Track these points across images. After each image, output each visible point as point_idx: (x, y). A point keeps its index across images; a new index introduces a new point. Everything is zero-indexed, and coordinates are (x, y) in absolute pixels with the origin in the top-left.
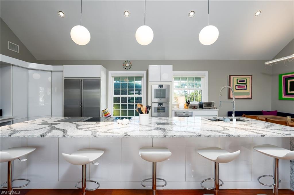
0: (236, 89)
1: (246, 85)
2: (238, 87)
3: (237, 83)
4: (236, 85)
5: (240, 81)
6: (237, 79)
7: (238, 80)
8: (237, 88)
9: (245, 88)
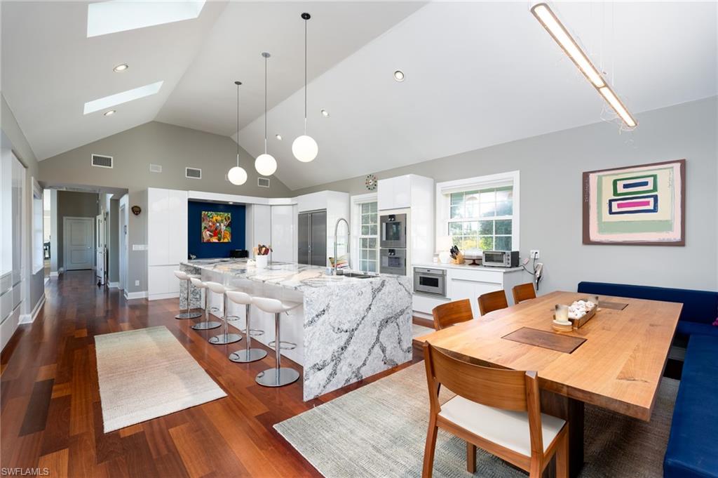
0: (611, 213)
1: (656, 198)
2: (619, 206)
3: (615, 193)
4: (611, 201)
5: (626, 186)
6: (615, 183)
7: (620, 185)
8: (615, 209)
9: (651, 207)
